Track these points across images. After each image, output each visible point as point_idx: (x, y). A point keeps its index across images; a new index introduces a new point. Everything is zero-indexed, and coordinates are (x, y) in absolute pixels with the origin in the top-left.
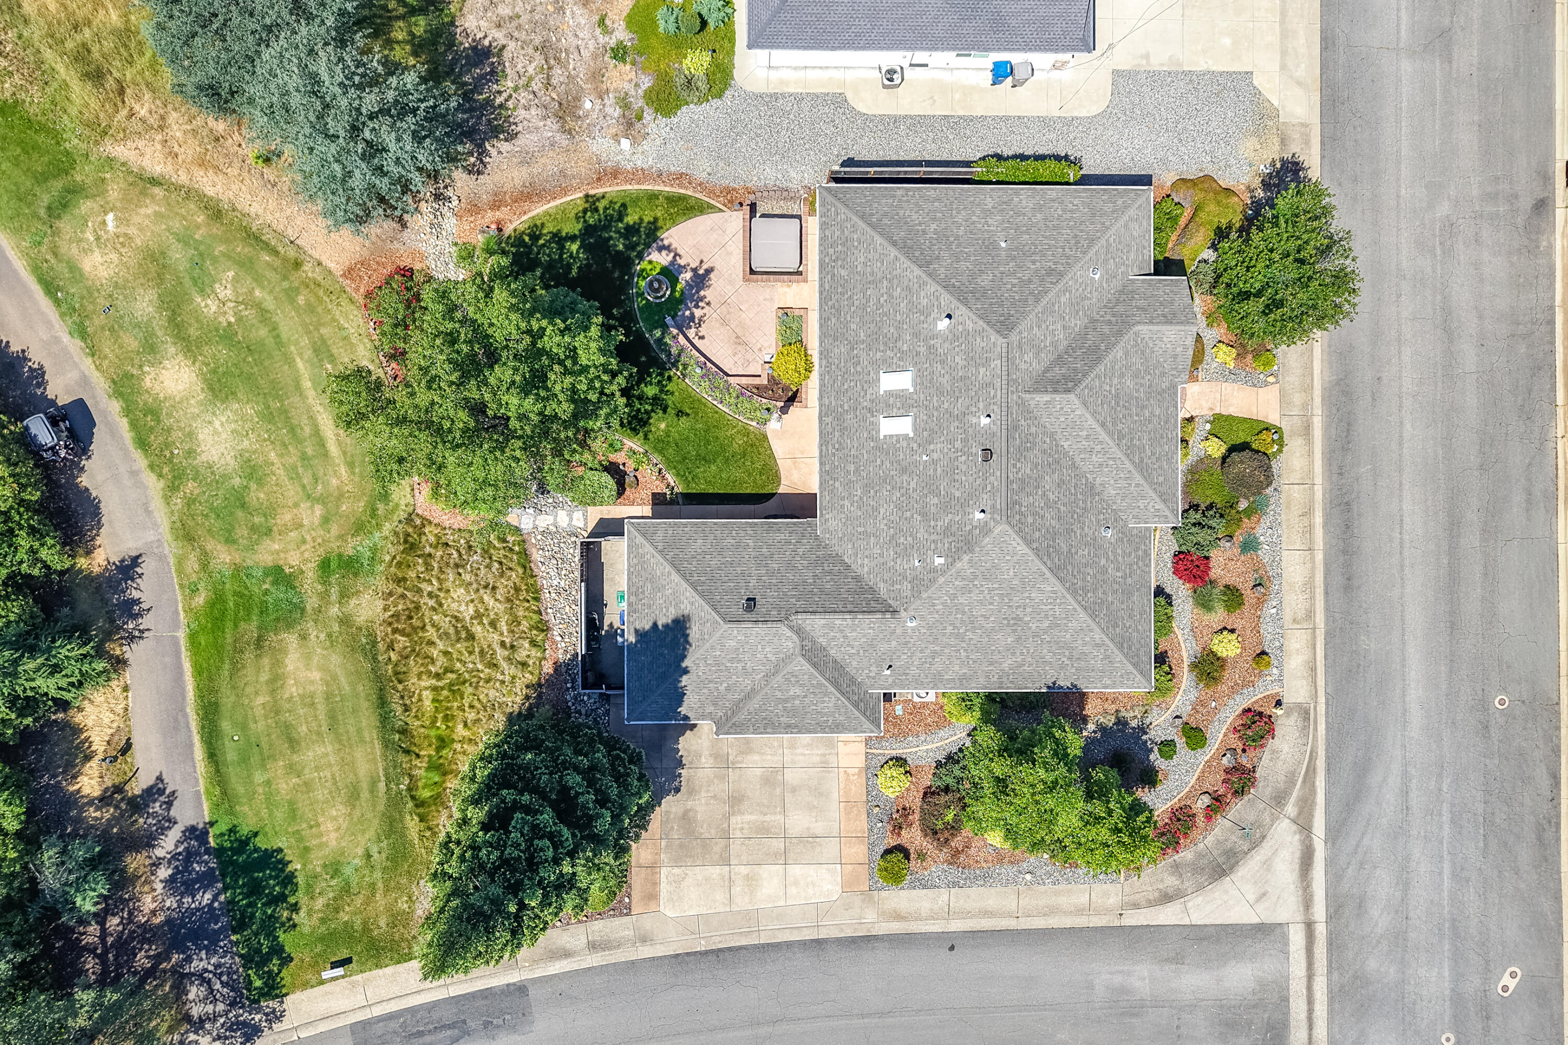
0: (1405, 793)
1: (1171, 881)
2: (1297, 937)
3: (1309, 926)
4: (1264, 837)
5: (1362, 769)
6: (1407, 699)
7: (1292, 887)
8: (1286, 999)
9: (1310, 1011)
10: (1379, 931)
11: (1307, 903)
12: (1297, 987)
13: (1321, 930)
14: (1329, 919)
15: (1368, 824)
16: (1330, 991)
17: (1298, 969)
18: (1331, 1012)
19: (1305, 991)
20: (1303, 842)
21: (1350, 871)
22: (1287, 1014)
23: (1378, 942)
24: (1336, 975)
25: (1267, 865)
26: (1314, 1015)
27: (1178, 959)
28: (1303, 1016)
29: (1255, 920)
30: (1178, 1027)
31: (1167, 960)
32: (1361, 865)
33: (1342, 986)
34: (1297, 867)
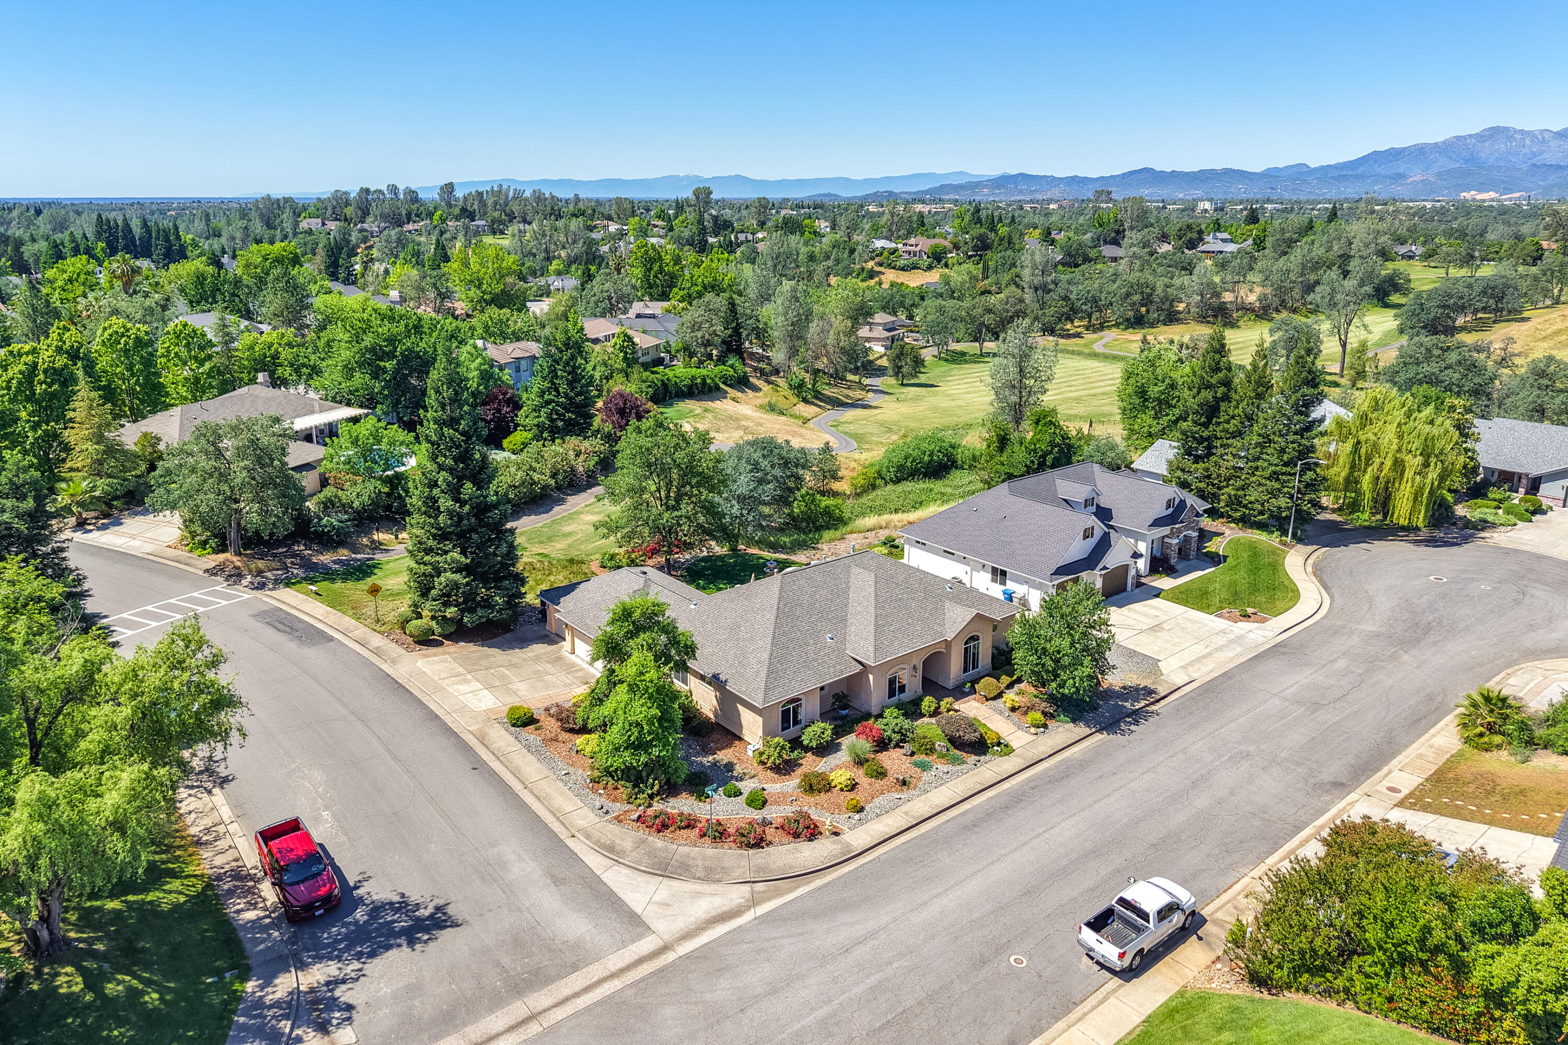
0: (859, 942)
1: (628, 845)
2: (646, 945)
3: (665, 948)
4: (719, 881)
5: (844, 906)
6: (935, 900)
7: (693, 919)
8: (575, 968)
9: (576, 995)
10: (708, 996)
11: (687, 936)
12: (595, 971)
13: (670, 957)
14: (687, 956)
15: (802, 934)
16: (610, 997)
17: (615, 962)
18: (588, 1009)
19: (594, 980)
20: (740, 905)
21: (745, 946)
22: (560, 977)
23: (696, 1003)
24: (631, 992)
25: (697, 895)
26: (573, 1000)
27: (557, 881)
28: (567, 992)
29: (639, 911)
30: (490, 910)
31: (552, 876)
32: (759, 951)
33: (624, 1003)
34: (714, 913)
